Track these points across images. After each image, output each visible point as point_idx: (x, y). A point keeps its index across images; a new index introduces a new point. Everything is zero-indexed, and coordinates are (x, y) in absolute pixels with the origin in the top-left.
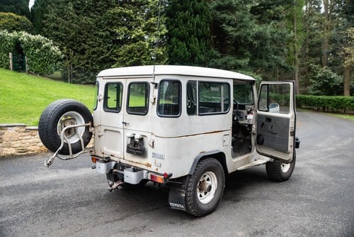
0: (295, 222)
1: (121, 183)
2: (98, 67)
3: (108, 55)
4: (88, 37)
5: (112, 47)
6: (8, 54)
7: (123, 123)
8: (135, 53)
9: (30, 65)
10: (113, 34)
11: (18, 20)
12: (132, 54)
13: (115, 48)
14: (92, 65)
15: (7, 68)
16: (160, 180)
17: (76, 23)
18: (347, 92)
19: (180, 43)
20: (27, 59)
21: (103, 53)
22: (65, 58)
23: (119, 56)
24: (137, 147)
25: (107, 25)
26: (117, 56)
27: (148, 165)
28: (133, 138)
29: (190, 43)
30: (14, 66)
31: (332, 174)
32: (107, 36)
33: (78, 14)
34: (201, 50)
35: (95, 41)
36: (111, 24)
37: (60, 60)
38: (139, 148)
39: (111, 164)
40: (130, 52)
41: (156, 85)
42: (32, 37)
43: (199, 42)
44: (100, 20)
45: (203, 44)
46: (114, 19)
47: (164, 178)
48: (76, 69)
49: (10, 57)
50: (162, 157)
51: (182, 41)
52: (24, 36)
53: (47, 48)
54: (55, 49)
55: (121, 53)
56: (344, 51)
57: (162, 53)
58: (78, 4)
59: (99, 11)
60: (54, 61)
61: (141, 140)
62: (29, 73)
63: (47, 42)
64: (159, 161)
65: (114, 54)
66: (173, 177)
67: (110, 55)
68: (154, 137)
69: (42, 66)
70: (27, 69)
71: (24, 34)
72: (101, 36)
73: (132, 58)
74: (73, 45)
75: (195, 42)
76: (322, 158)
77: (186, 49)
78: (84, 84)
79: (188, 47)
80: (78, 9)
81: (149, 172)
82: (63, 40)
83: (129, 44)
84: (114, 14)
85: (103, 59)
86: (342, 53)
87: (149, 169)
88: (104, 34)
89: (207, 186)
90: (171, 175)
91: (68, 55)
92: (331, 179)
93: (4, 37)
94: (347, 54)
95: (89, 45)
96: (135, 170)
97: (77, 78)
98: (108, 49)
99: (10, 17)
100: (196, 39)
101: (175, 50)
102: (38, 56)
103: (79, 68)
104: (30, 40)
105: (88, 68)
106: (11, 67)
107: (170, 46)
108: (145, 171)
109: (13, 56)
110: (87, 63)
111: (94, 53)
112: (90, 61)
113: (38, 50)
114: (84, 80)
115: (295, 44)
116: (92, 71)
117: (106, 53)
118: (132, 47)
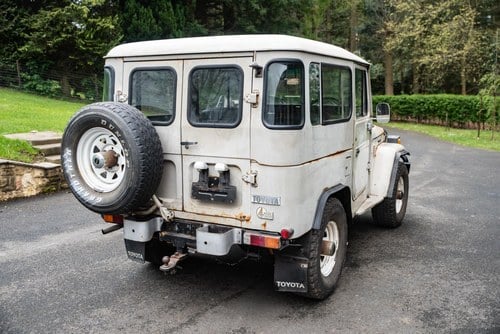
0: (468, 291)
1: (181, 256)
3: (9, 27)
5: (16, 13)
7: (182, 144)
8: (63, 26)
12: (58, 28)
13: (22, 16)
16: (272, 243)
18: (389, 89)
19: (142, 10)
23: (34, 30)
24: (216, 187)
26: (29, 31)
27: (243, 219)
28: (204, 172)
29: (159, 10)
31: (451, 210)
34: (178, 22)
38: (221, 188)
39: (155, 223)
40: (53, 23)
41: (258, 69)
43: (174, 8)
45: (181, 12)
47: (282, 239)
50: (275, 203)
51: (146, 7)
55: (36, 26)
56: (385, 28)
57: (112, 27)
61: (226, 174)
64: (267, 210)
65: (22, 27)
66: (294, 236)
67: (14, 28)
68: (255, 167)
73: (58, 34)
75: (168, 8)
76: (418, 187)
77: (154, 21)
79: (156, 17)
81: (244, 230)
83: (50, 9)
86: (383, 30)
87: (245, 225)
89: (330, 247)
90: (293, 232)
92: (455, 218)
94: (389, 33)
96: (214, 229)
98: (10, 17)
100: (170, 4)
101: (134, 21)
107: (126, 15)
108: (236, 230)
115: (315, 17)
117: (7, 23)
118: (58, 15)
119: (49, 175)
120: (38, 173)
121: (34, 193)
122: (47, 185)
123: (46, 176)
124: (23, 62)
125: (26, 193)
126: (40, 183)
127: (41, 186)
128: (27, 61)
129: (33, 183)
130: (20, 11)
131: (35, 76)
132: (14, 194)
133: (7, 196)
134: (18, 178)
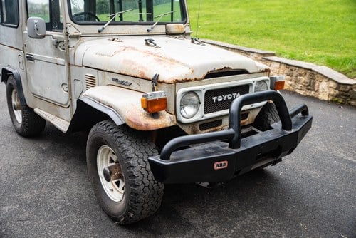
119: (341, 89)
120: (332, 84)
121: (326, 99)
122: (337, 96)
123: (337, 88)
125: (321, 97)
126: (332, 93)
127: (332, 95)
129: (327, 90)
132: (312, 94)
133: (308, 94)
134: (317, 83)
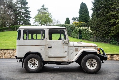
2: (104, 36)
3: (108, 31)
4: (100, 25)
5: (109, 28)
6: (78, 34)
9: (83, 37)
10: (110, 23)
11: (82, 23)
12: (117, 29)
14: (102, 35)
15: (77, 38)
17: (96, 21)
20: (82, 35)
21: (106, 30)
22: (93, 34)
23: (112, 31)
25: (107, 20)
30: (79, 37)
32: (107, 24)
33: (97, 18)
35: (103, 26)
36: (109, 19)
37: (92, 34)
42: (84, 28)
44: (105, 18)
46: (109, 17)
48: (97, 37)
49: (78, 35)
52: (82, 28)
53: (88, 31)
54: (90, 31)
55: (112, 29)
58: (98, 15)
59: (105, 15)
60: (90, 35)
62: (83, 39)
63: (88, 29)
67: (109, 31)
69: (86, 37)
70: (82, 38)
71: (82, 27)
72: (105, 24)
73: (117, 31)
74: (96, 29)
78: (100, 42)
80: (98, 16)
82: (93, 28)
84: (110, 15)
85: (106, 32)
88: (106, 23)
91: (94, 32)
93: (77, 29)
95: (101, 28)
97: (97, 40)
98: (108, 29)
99: (80, 23)
102: (85, 34)
103: (98, 37)
104: (83, 29)
105: (101, 36)
106: (78, 38)
109: (79, 34)
110: (101, 35)
111: (102, 31)
112: (101, 34)
113: (85, 32)
114: (100, 41)
116: (103, 37)
117: (107, 30)
118: (116, 27)
124: (111, 37)
128: (112, 37)
130: (111, 27)
131: (113, 41)
